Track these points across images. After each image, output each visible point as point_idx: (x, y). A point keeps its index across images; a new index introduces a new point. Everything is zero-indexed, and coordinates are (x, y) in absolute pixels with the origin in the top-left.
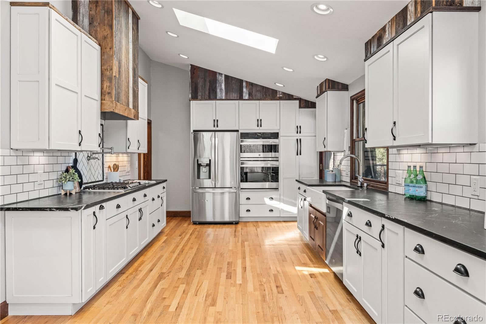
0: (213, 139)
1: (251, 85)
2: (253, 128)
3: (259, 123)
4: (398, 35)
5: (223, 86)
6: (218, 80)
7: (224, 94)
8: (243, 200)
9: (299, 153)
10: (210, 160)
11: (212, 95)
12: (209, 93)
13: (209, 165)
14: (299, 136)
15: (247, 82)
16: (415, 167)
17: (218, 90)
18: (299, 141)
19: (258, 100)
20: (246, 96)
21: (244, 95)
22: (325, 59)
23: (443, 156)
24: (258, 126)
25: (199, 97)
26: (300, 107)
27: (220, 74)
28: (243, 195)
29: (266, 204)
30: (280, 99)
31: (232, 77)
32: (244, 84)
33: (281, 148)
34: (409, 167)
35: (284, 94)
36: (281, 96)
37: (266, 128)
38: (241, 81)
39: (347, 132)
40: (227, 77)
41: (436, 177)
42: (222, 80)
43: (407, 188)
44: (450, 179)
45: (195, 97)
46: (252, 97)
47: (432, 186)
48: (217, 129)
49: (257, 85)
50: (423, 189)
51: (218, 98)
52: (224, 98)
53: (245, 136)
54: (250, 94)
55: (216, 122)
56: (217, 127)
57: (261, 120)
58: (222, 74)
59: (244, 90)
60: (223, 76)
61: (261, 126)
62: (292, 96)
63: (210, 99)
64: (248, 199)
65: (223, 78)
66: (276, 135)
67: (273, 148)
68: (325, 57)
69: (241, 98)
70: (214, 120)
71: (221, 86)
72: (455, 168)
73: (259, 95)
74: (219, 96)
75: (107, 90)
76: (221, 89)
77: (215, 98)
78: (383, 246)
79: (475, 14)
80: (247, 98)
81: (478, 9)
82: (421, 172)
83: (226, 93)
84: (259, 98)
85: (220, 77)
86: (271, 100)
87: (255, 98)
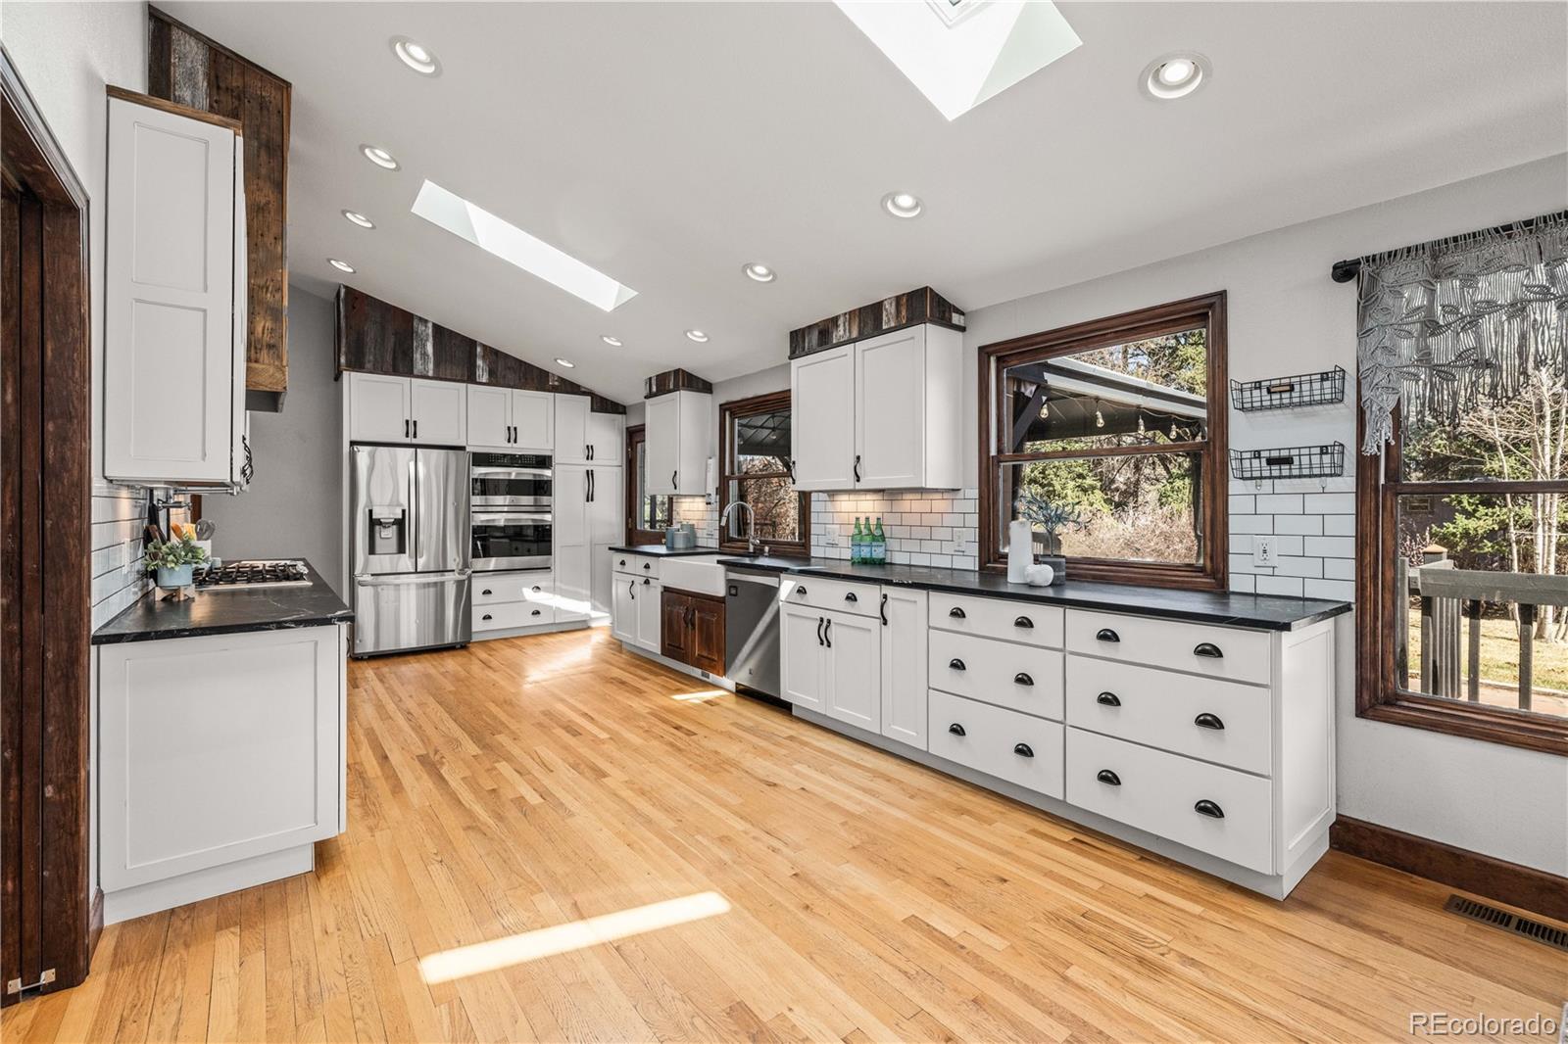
0: (412, 464)
1: (494, 355)
2: (499, 445)
3: (512, 434)
4: (861, 337)
5: (430, 348)
6: (417, 332)
7: (431, 366)
8: (477, 597)
9: (590, 498)
10: (404, 511)
11: (400, 364)
12: (394, 359)
13: (400, 524)
14: (590, 465)
15: (485, 347)
16: (867, 519)
17: (417, 356)
18: (590, 474)
19: (510, 387)
20: (483, 375)
21: (479, 372)
22: (705, 339)
23: (909, 504)
24: (509, 441)
25: (368, 366)
26: (593, 410)
27: (421, 319)
28: (479, 585)
29: (525, 601)
30: (554, 389)
31: (451, 332)
32: (479, 349)
33: (557, 488)
34: (857, 519)
35: (562, 380)
36: (556, 383)
37: (526, 446)
38: (472, 343)
39: (714, 463)
40: (438, 330)
41: (898, 532)
42: (428, 335)
43: (856, 549)
44: (924, 533)
45: (357, 365)
46: (495, 380)
47: (893, 544)
48: (414, 441)
49: (507, 356)
50: (882, 549)
51: (415, 372)
52: (431, 374)
53: (481, 459)
54: (492, 373)
55: (411, 425)
56: (415, 436)
57: (515, 429)
58: (426, 321)
59: (480, 362)
60: (430, 325)
61: (515, 442)
62: (579, 386)
63: (395, 372)
64: (487, 592)
65: (430, 331)
66: (544, 462)
67: (541, 488)
68: (705, 336)
69: (471, 378)
70: (407, 422)
71: (424, 346)
72: (928, 520)
73: (510, 376)
74: (418, 366)
76: (424, 354)
77: (409, 372)
78: (885, 623)
79: (960, 334)
80: (484, 381)
81: (962, 329)
82: (879, 526)
83: (437, 365)
84: (512, 384)
85: (421, 328)
86: (537, 390)
87: (501, 381)
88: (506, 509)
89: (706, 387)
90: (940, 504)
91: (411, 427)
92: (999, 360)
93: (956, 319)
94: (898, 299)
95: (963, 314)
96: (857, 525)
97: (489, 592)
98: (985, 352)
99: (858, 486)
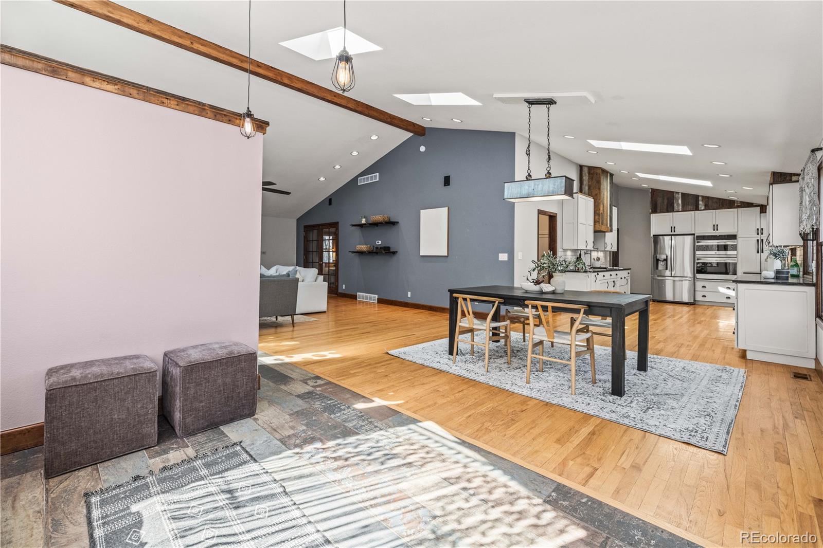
0: (670, 241)
1: (707, 199)
2: (710, 232)
3: (715, 227)
5: (680, 201)
6: (675, 197)
7: (680, 207)
8: (699, 288)
9: (760, 251)
10: (667, 257)
11: (670, 208)
12: (667, 207)
13: (666, 260)
14: (760, 237)
15: (702, 196)
17: (675, 205)
18: (760, 241)
19: (714, 209)
20: (702, 207)
21: (700, 206)
24: (714, 230)
25: (658, 211)
26: (761, 213)
27: (677, 192)
28: (699, 285)
29: (720, 292)
30: (738, 207)
31: (688, 194)
32: (700, 198)
33: (739, 247)
35: (742, 202)
36: (739, 204)
37: (722, 231)
38: (697, 196)
40: (683, 194)
45: (654, 211)
46: (707, 208)
48: (674, 233)
49: (713, 198)
51: (675, 210)
52: (680, 210)
53: (701, 238)
54: (706, 205)
55: (673, 228)
56: (674, 232)
57: (717, 225)
58: (679, 193)
59: (700, 203)
60: (680, 194)
61: (717, 230)
62: (752, 204)
63: (667, 211)
64: (704, 287)
65: (680, 196)
66: (733, 237)
69: (697, 209)
70: (671, 227)
71: (678, 201)
73: (715, 205)
75: (598, 220)
76: (678, 204)
77: (673, 211)
80: (702, 209)
83: (683, 206)
84: (717, 208)
85: (677, 195)
86: (728, 208)
87: (711, 208)
88: (712, 256)
91: (673, 229)
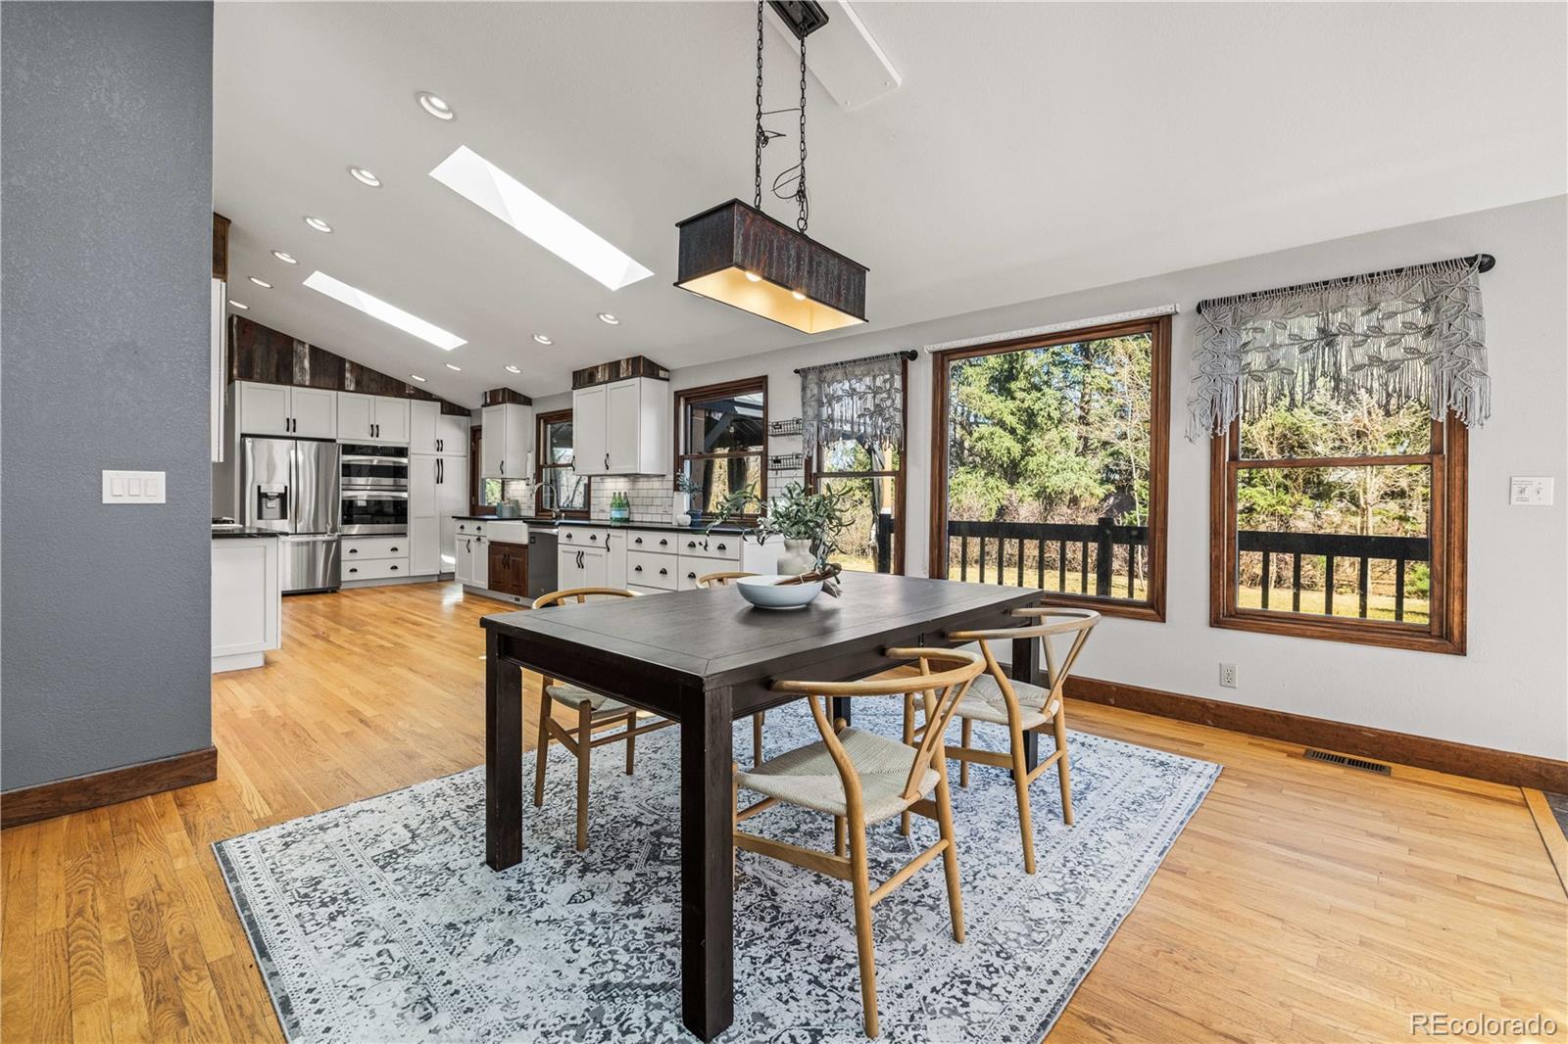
0: (293, 452)
1: (360, 370)
2: (364, 439)
3: (375, 430)
4: (610, 381)
5: (307, 364)
6: (296, 352)
7: (308, 377)
8: (345, 554)
9: (440, 480)
10: (286, 487)
11: (283, 375)
12: (278, 370)
13: (282, 496)
14: (440, 456)
15: (352, 363)
16: (620, 493)
17: (296, 369)
18: (440, 462)
19: (372, 394)
20: (350, 385)
21: (347, 382)
22: (519, 372)
23: (643, 484)
24: (372, 435)
25: (256, 376)
26: (442, 413)
27: (299, 341)
28: (346, 545)
30: (410, 397)
31: (324, 351)
32: (347, 365)
33: (412, 472)
34: (615, 492)
35: (417, 389)
36: (412, 392)
37: (387, 439)
38: (341, 361)
39: (531, 456)
40: (313, 348)
41: (638, 501)
42: (305, 353)
43: (613, 512)
44: (649, 501)
45: (247, 375)
46: (360, 388)
47: (634, 509)
48: (294, 434)
49: (370, 371)
50: (627, 512)
51: (295, 382)
52: (307, 383)
53: (349, 449)
54: (358, 383)
55: (291, 422)
56: (294, 431)
57: (377, 426)
58: (304, 343)
59: (348, 375)
60: (307, 346)
61: (377, 436)
62: (431, 394)
63: (278, 381)
64: (353, 551)
65: (307, 351)
66: (401, 452)
67: (400, 472)
68: (519, 369)
69: (341, 387)
70: (288, 420)
71: (302, 362)
72: (652, 493)
73: (373, 386)
74: (297, 377)
76: (302, 369)
77: (289, 381)
78: (609, 550)
79: (666, 383)
80: (352, 389)
81: (668, 380)
82: (626, 497)
83: (312, 376)
84: (374, 391)
85: (300, 348)
86: (396, 396)
87: (366, 390)
88: (369, 488)
89: (527, 401)
90: (656, 484)
91: (291, 424)
92: (687, 400)
93: (662, 374)
94: (628, 360)
95: (667, 371)
96: (614, 497)
97: (355, 551)
98: (678, 395)
99: (608, 472)
